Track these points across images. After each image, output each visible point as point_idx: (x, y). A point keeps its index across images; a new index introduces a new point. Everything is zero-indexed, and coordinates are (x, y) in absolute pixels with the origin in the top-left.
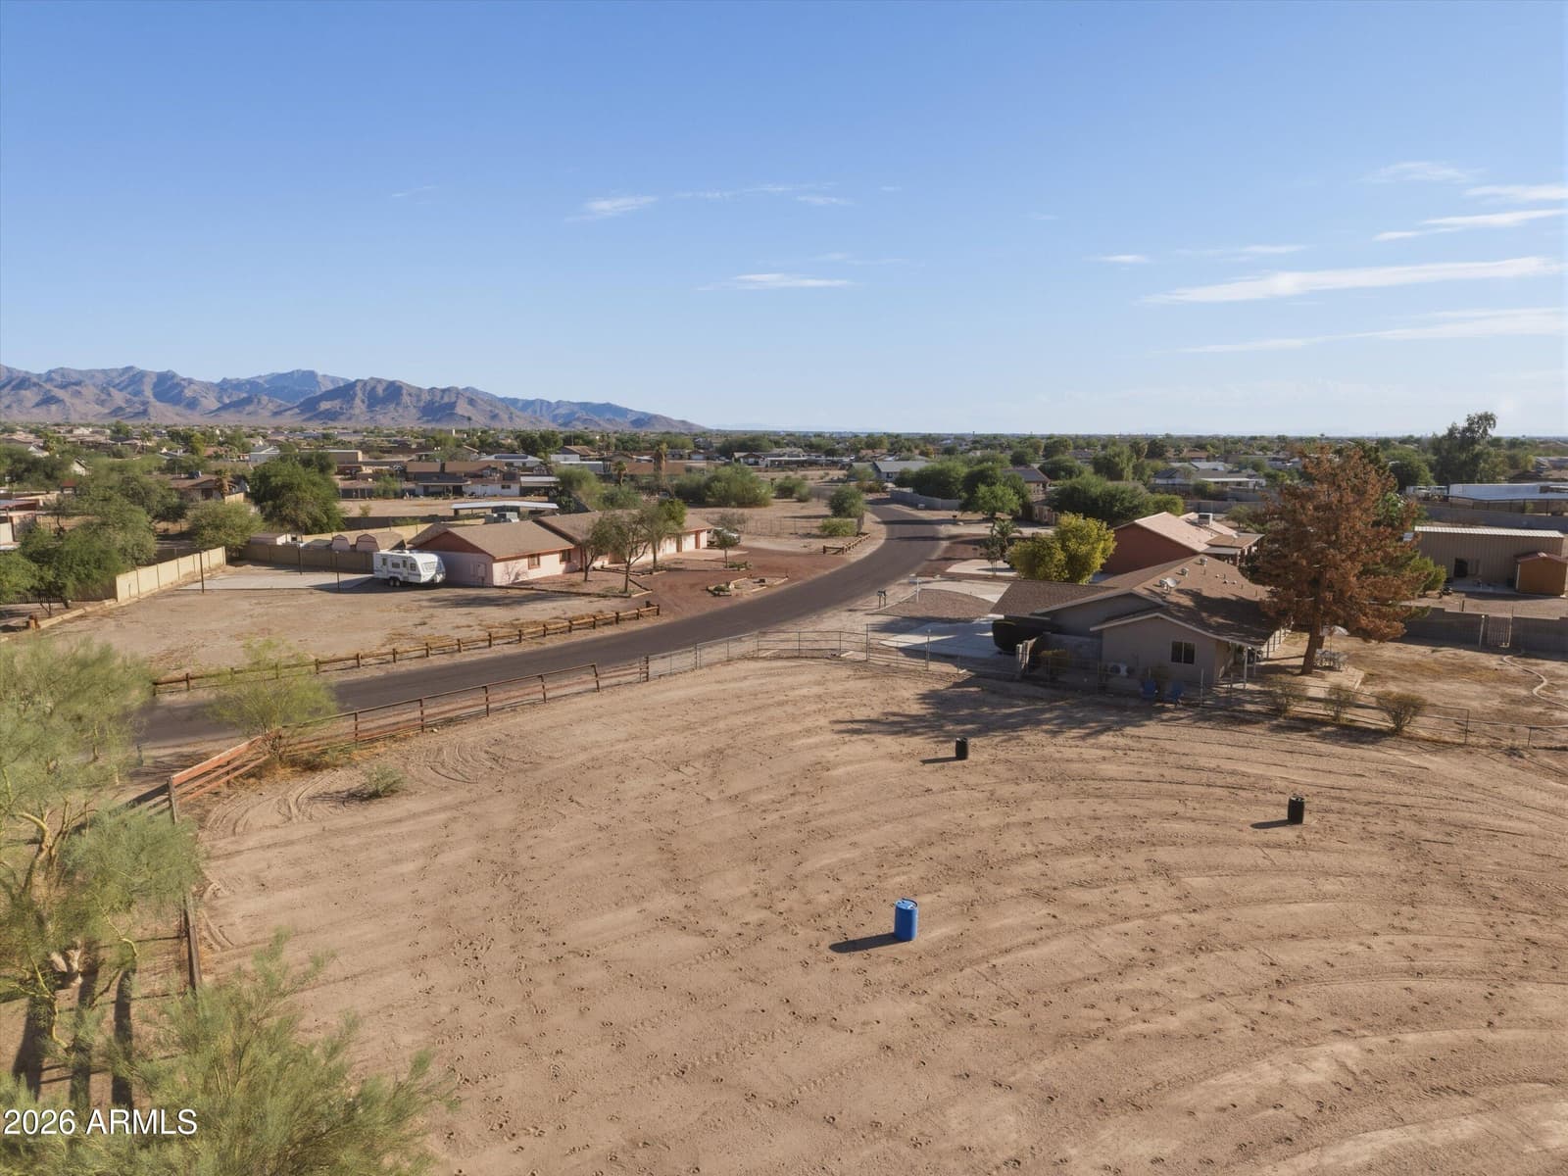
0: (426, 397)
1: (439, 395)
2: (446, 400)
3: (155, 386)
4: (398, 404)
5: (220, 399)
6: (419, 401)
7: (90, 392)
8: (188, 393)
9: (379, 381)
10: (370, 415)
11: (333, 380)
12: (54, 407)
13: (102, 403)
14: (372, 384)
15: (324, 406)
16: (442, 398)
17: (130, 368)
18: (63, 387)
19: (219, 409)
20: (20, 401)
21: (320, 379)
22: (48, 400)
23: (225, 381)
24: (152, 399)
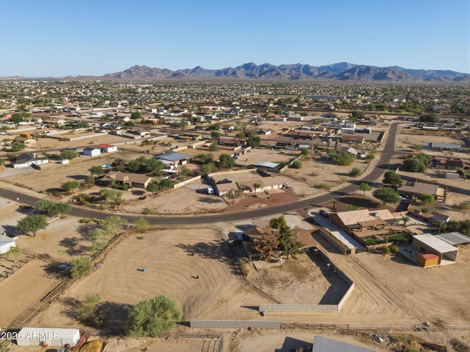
0: (378, 71)
1: (383, 70)
2: (385, 72)
3: (303, 69)
4: (368, 74)
5: (319, 72)
6: (375, 72)
7: (287, 71)
8: (311, 71)
9: (364, 66)
10: (359, 77)
11: (352, 65)
12: (279, 76)
13: (289, 74)
14: (362, 67)
15: (346, 74)
16: (383, 71)
17: (299, 64)
18: (281, 70)
19: (318, 76)
20: (272, 74)
21: (348, 65)
22: (278, 74)
23: (322, 67)
24: (302, 73)
